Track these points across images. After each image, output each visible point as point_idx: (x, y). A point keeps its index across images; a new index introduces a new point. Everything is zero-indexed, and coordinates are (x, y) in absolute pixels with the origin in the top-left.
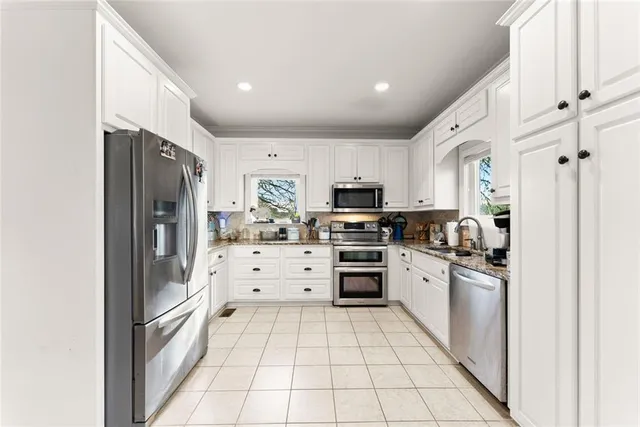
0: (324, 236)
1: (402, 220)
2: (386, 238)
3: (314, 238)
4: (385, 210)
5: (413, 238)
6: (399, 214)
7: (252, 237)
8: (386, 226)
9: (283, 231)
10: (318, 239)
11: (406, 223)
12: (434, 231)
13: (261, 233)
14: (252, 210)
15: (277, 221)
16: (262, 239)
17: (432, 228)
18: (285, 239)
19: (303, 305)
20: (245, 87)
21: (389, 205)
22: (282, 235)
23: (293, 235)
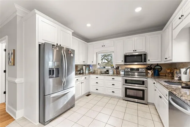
0: (122, 73)
1: (159, 67)
2: (150, 75)
3: (118, 74)
4: (148, 63)
5: (166, 76)
6: (158, 65)
7: (99, 73)
8: (150, 70)
9: (108, 71)
10: (120, 74)
11: (161, 69)
12: (177, 73)
13: (101, 71)
14: (99, 64)
15: (107, 68)
16: (101, 73)
17: (175, 71)
18: (108, 73)
19: (112, 97)
20: (89, 25)
21: (150, 61)
22: (107, 72)
23: (111, 72)
